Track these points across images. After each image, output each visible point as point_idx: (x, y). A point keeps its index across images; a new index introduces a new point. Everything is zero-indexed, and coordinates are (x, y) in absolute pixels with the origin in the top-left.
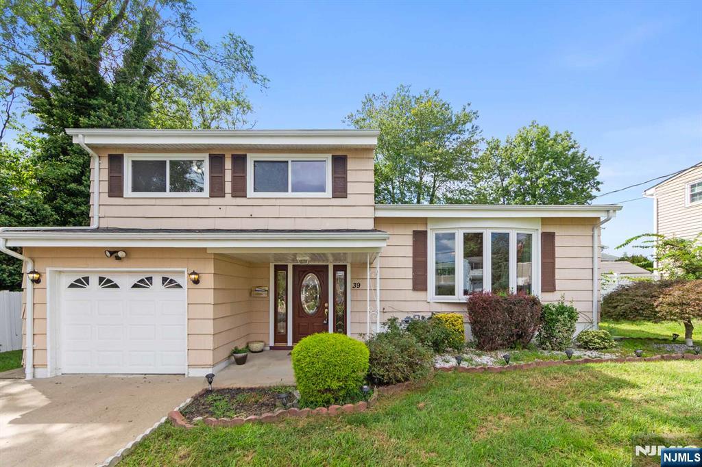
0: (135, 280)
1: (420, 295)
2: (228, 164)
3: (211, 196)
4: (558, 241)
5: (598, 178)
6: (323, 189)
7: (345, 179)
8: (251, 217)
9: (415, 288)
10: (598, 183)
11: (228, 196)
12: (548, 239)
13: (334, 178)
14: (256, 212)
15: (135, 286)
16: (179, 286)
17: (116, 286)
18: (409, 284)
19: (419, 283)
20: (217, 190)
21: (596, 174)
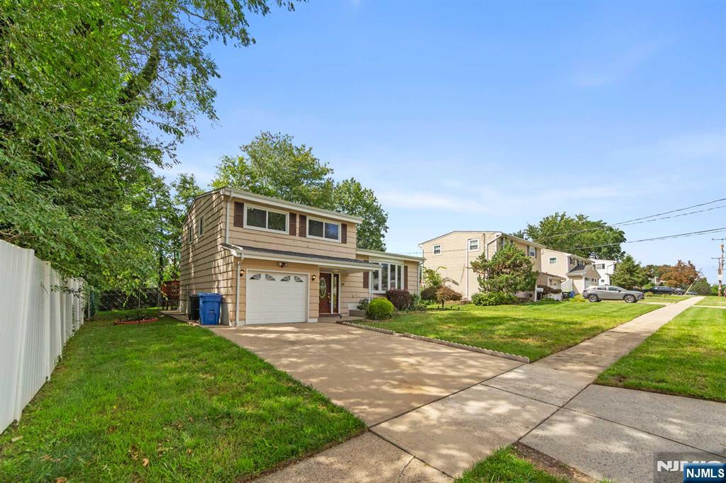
0: (283, 277)
1: (366, 290)
2: (298, 220)
3: (290, 234)
4: (409, 270)
5: (387, 224)
6: (337, 238)
7: (346, 235)
8: (308, 247)
9: (364, 287)
10: (387, 227)
11: (297, 235)
12: (406, 268)
13: (342, 234)
14: (311, 245)
15: (282, 280)
16: (302, 281)
17: (274, 280)
18: (362, 285)
19: (366, 285)
20: (293, 232)
21: (385, 221)
